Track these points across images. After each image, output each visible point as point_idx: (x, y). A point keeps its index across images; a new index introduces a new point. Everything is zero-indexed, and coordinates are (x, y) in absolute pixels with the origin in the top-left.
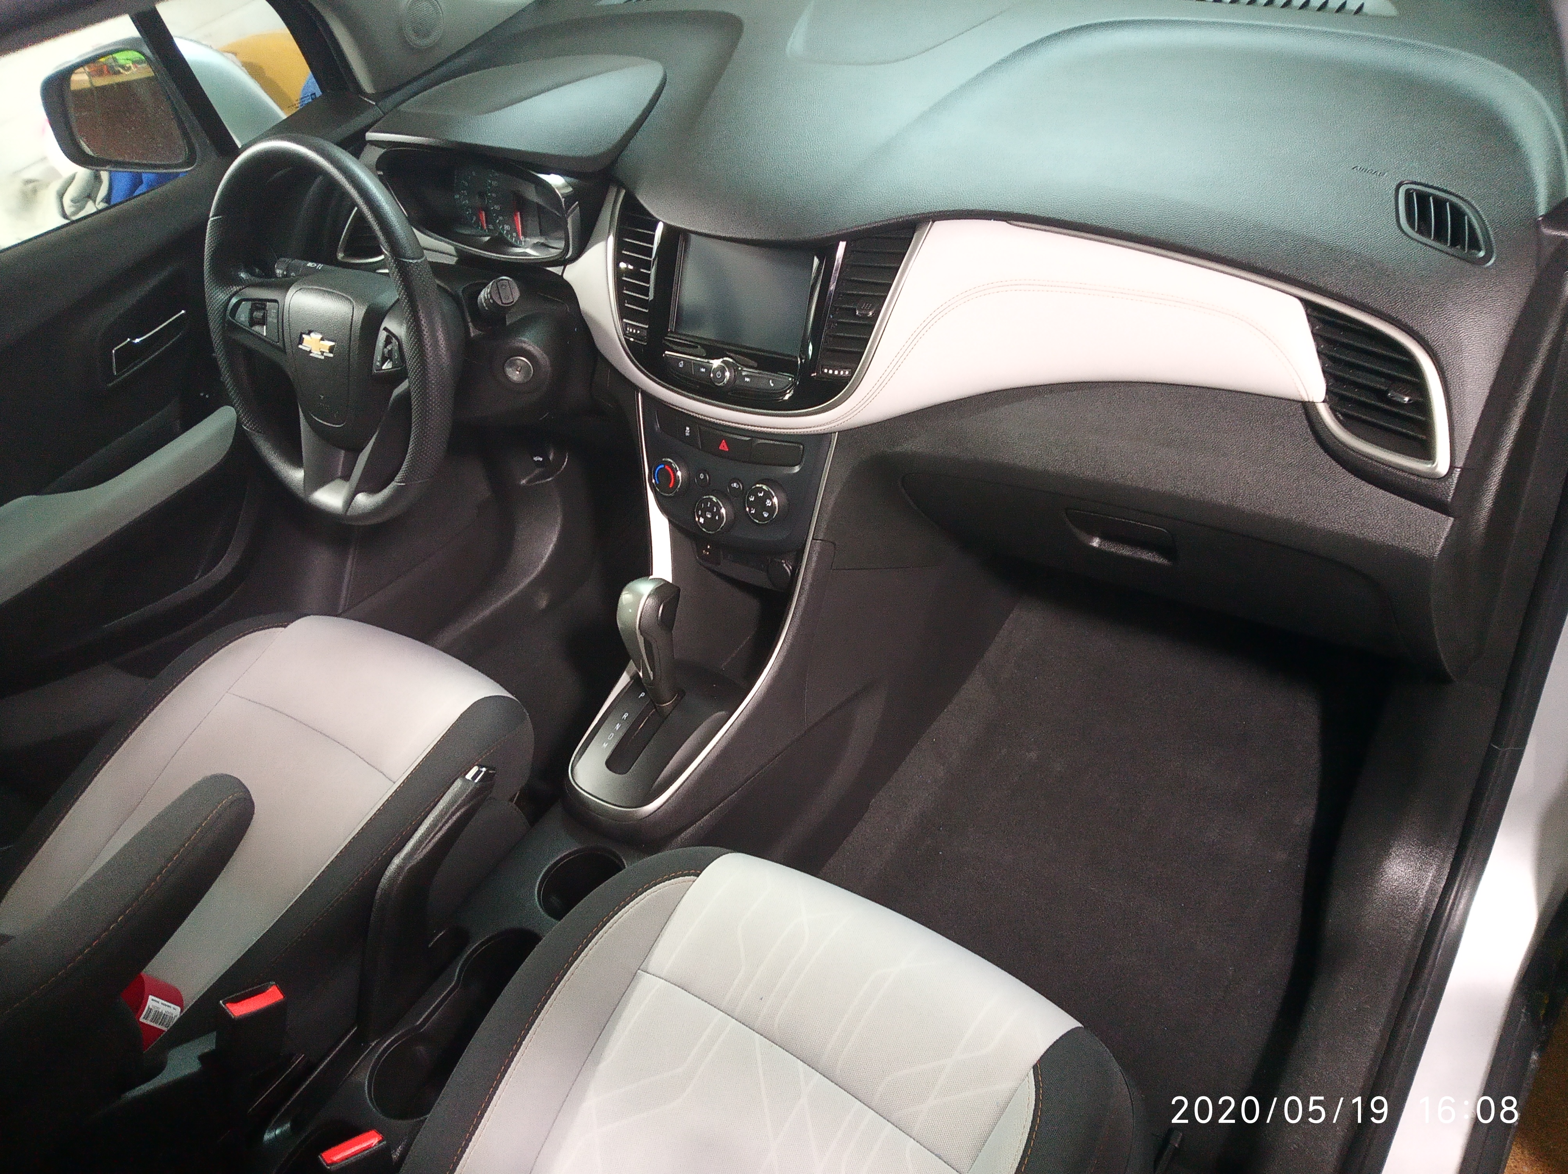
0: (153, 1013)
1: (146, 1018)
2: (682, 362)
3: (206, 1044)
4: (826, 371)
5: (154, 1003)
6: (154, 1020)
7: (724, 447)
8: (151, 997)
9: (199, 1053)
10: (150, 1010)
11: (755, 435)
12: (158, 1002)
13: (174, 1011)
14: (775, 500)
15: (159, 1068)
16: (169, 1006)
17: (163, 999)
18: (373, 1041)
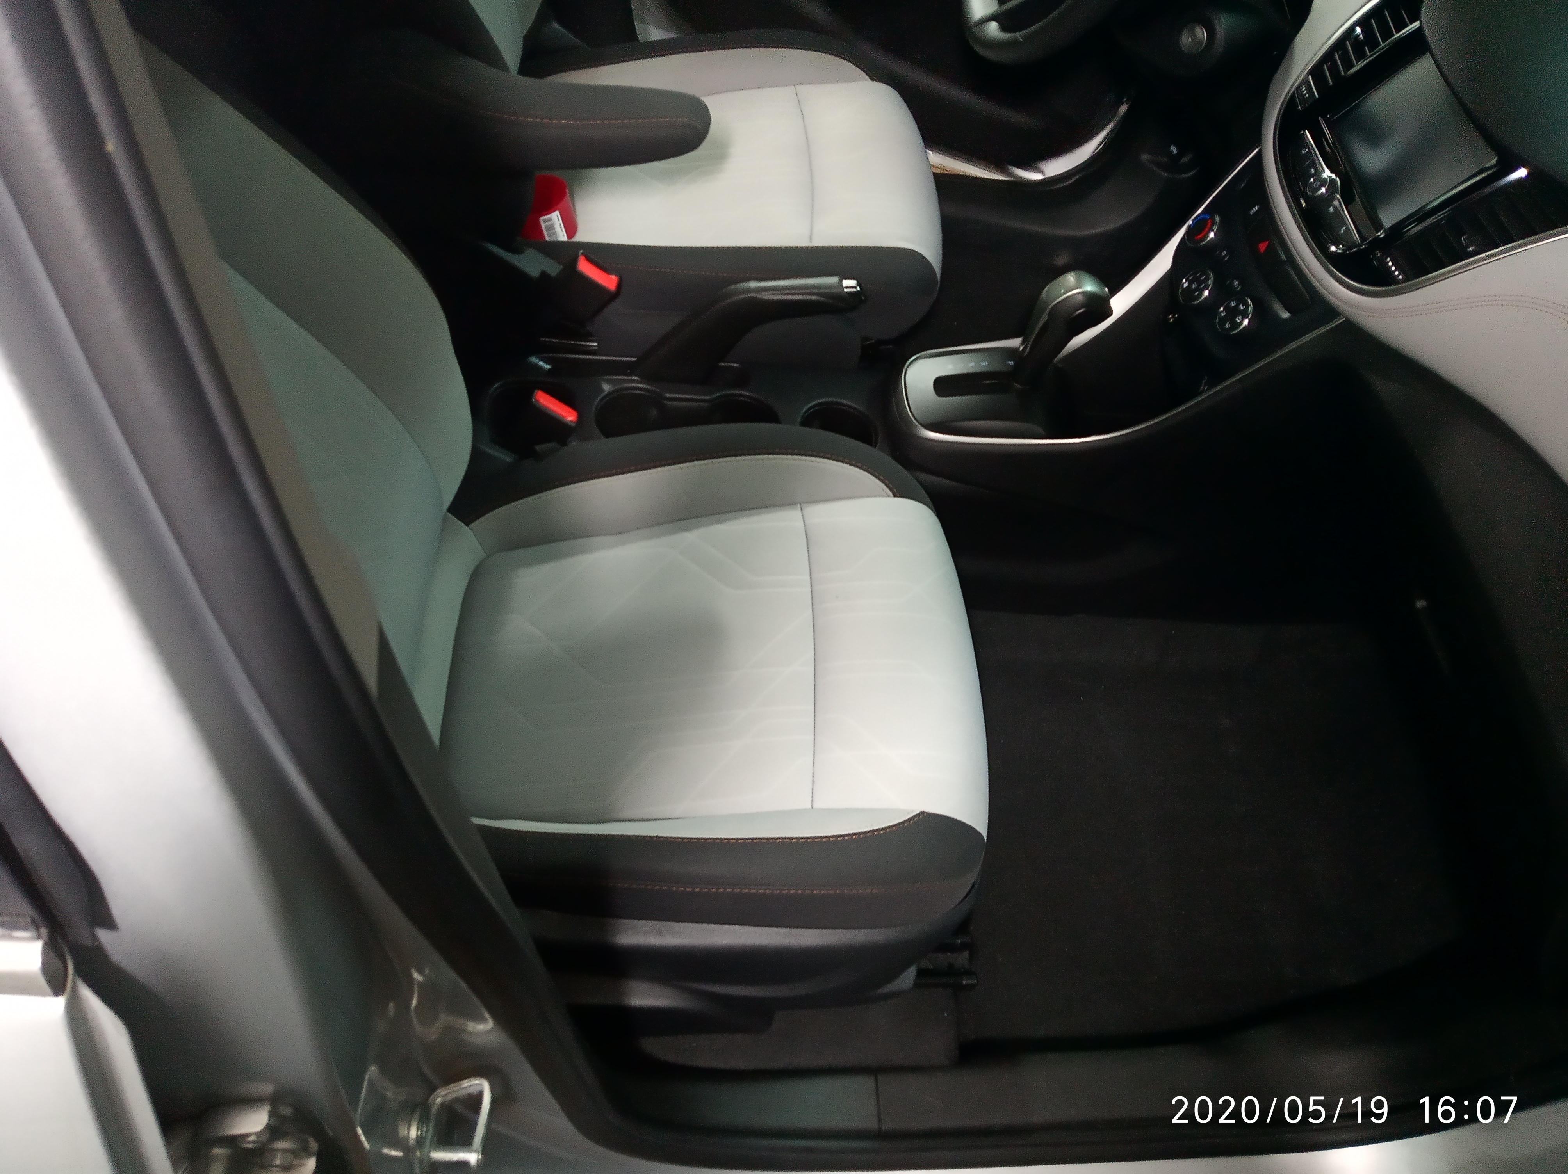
0: (550, 223)
1: (545, 221)
2: (1307, 150)
3: (554, 269)
4: (1388, 259)
5: (555, 217)
6: (547, 228)
7: (1262, 247)
8: (557, 213)
9: (545, 269)
10: (550, 219)
11: (1291, 261)
12: (559, 220)
13: (562, 237)
14: (1246, 322)
15: (517, 251)
16: (562, 231)
17: (563, 222)
18: (636, 376)
